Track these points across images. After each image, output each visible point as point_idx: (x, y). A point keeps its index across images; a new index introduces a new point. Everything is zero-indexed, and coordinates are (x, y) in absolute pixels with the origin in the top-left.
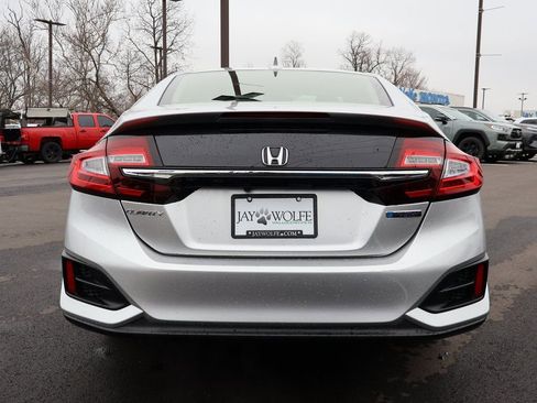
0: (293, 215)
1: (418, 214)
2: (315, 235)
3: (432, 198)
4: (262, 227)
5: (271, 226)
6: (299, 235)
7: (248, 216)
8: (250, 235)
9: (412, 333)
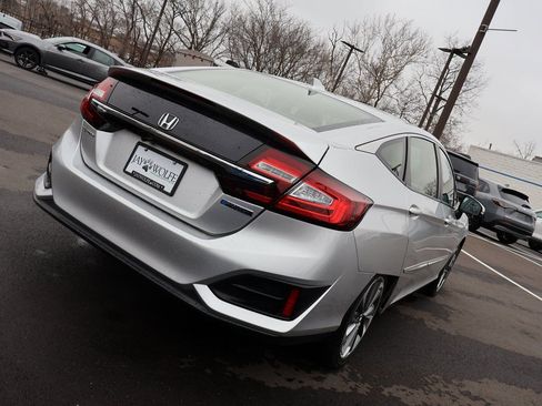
0: (166, 172)
1: (250, 214)
2: (171, 194)
3: (268, 207)
4: (142, 172)
5: (149, 174)
6: (161, 189)
7: (140, 160)
8: (134, 175)
9: (192, 302)
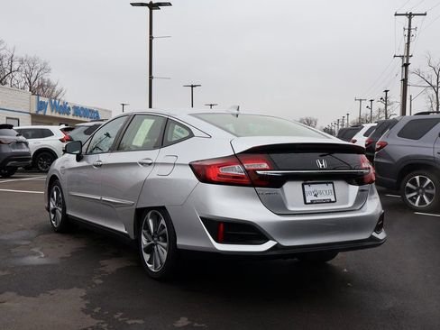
0: (326, 192)
2: (336, 201)
4: (316, 198)
5: (319, 198)
6: (331, 202)
7: (310, 193)
8: (312, 202)
